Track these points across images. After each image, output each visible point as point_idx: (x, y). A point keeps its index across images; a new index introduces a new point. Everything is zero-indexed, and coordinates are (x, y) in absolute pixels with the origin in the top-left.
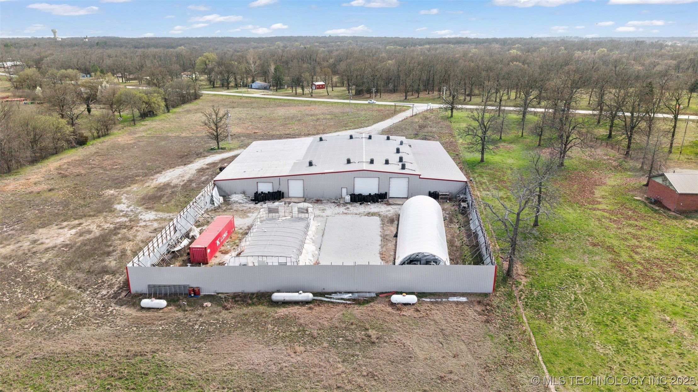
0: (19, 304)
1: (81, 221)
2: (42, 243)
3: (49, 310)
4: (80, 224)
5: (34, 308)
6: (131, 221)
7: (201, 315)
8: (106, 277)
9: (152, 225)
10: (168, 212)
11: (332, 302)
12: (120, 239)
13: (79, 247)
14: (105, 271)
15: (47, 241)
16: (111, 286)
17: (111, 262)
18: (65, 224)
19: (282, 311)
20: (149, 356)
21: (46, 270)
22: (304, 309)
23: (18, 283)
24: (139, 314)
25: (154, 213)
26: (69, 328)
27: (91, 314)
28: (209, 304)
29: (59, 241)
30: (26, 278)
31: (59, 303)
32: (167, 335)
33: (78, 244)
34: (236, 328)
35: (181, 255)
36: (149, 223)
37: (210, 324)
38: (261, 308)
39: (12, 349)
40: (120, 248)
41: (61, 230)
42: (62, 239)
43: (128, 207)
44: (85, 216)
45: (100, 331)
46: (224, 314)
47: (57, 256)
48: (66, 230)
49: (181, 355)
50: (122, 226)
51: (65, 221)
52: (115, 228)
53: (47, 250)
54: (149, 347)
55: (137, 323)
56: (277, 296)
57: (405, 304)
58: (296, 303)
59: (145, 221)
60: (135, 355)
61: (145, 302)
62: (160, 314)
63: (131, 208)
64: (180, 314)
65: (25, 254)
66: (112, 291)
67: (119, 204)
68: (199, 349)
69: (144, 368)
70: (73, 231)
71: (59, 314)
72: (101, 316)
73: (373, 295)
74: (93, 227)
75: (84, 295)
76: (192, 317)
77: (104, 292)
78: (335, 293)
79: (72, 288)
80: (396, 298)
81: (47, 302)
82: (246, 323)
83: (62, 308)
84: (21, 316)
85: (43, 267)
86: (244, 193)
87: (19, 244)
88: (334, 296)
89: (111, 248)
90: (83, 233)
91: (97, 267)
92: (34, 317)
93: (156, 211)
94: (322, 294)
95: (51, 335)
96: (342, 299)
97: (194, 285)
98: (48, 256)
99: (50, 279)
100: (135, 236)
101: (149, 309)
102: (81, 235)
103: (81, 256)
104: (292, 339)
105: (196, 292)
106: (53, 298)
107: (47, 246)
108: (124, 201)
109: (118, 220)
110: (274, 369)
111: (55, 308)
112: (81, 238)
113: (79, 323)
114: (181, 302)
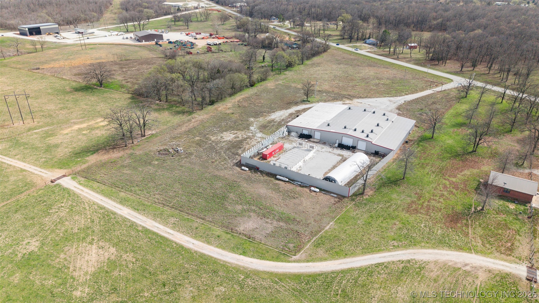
0: (213, 159)
1: (238, 132)
2: (224, 138)
3: (219, 163)
4: (237, 133)
5: (216, 161)
6: (252, 136)
7: (255, 176)
8: (237, 156)
9: (258, 140)
10: (266, 135)
11: (294, 184)
12: (246, 143)
13: (233, 143)
14: (237, 154)
15: (225, 138)
16: (237, 160)
17: (240, 151)
18: (232, 132)
19: (277, 182)
20: (238, 183)
21: (222, 149)
22: (283, 183)
23: (214, 151)
24: (240, 171)
25: (262, 134)
26: (222, 169)
27: (229, 167)
28: (259, 173)
29: (228, 139)
30: (216, 150)
31: (222, 161)
32: (245, 179)
33: (233, 142)
34: (262, 182)
35: (261, 155)
36: (258, 138)
37: (257, 179)
38: (272, 179)
39: (209, 171)
40: (245, 146)
41: (230, 134)
42: (229, 138)
43: (254, 129)
44: (239, 130)
45: (229, 172)
46: (262, 178)
47: (226, 145)
48: (232, 134)
49: (245, 185)
50: (249, 138)
51: (233, 130)
52: (247, 138)
53: (224, 141)
54: (239, 180)
55: (239, 173)
56: (278, 177)
57: (314, 191)
58: (282, 180)
59: (257, 137)
60: (235, 181)
61: (243, 168)
62: (245, 172)
63: (255, 129)
64: (250, 174)
65: (218, 141)
66: (236, 162)
67: (252, 126)
68: (250, 185)
69: (235, 185)
70: (234, 136)
71: (221, 164)
72: (231, 168)
73: (308, 185)
74: (240, 136)
75: (229, 160)
76: (253, 175)
77: (234, 161)
78: (297, 181)
79: (227, 157)
80: (312, 188)
81: (219, 160)
82: (265, 182)
83: (222, 163)
84: (213, 162)
85: (222, 148)
86: (297, 132)
87: (217, 137)
88: (296, 182)
89: (242, 146)
90: (236, 137)
91: (235, 152)
92: (215, 164)
93: (263, 133)
94: (292, 180)
95: (218, 170)
96: (297, 184)
97: (258, 166)
98: (224, 144)
99: (222, 153)
100: (251, 143)
101: (243, 170)
102: (235, 138)
103: (233, 147)
104: (274, 190)
105: (258, 169)
106: (221, 159)
107: (225, 140)
108: (255, 125)
109: (249, 134)
110: (264, 195)
111: (221, 162)
112: (235, 139)
113: (225, 168)
114: (252, 170)
